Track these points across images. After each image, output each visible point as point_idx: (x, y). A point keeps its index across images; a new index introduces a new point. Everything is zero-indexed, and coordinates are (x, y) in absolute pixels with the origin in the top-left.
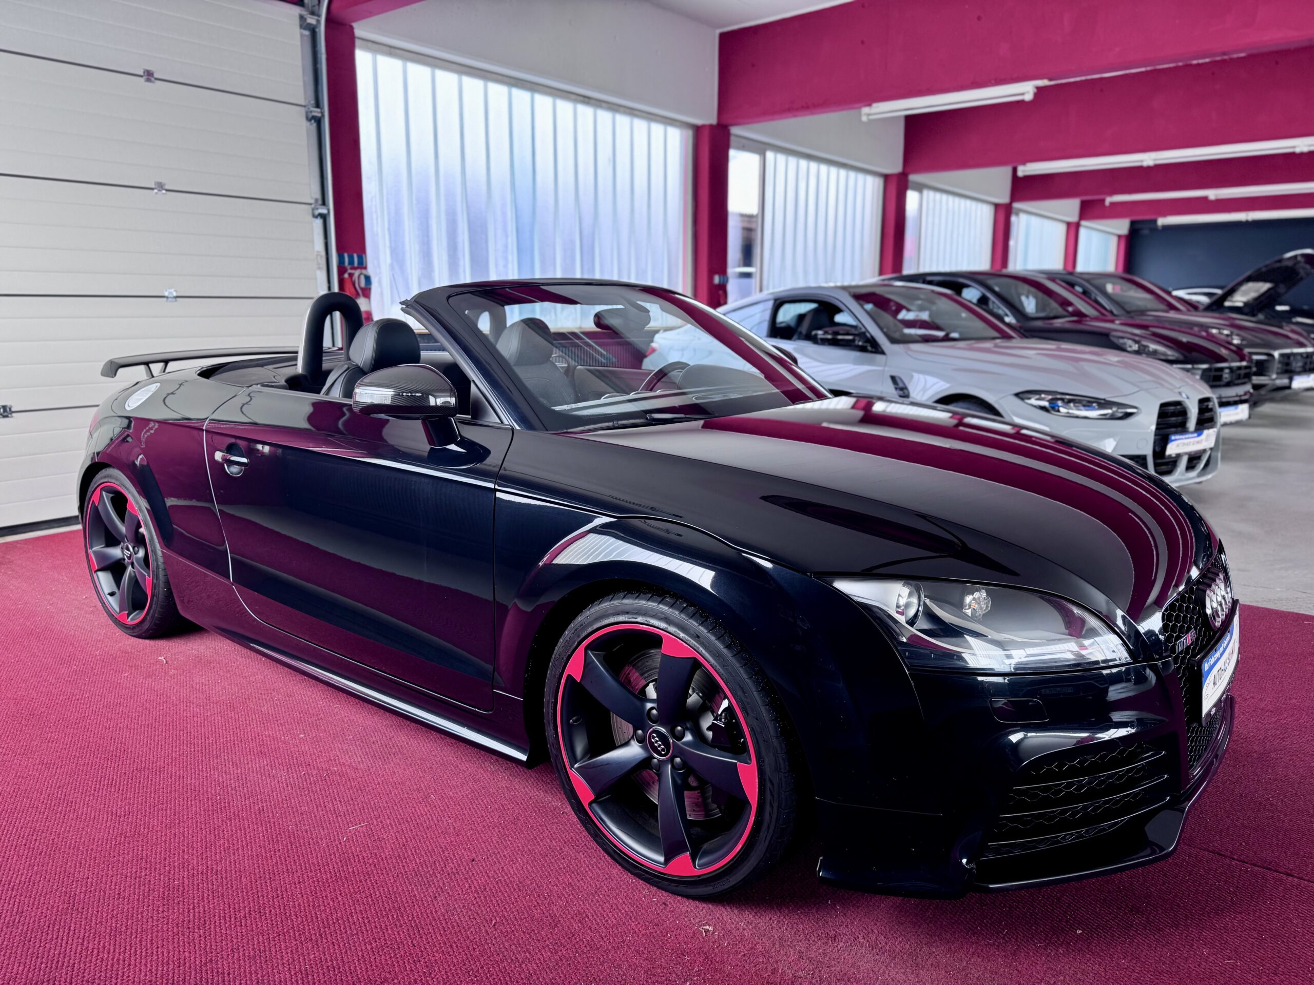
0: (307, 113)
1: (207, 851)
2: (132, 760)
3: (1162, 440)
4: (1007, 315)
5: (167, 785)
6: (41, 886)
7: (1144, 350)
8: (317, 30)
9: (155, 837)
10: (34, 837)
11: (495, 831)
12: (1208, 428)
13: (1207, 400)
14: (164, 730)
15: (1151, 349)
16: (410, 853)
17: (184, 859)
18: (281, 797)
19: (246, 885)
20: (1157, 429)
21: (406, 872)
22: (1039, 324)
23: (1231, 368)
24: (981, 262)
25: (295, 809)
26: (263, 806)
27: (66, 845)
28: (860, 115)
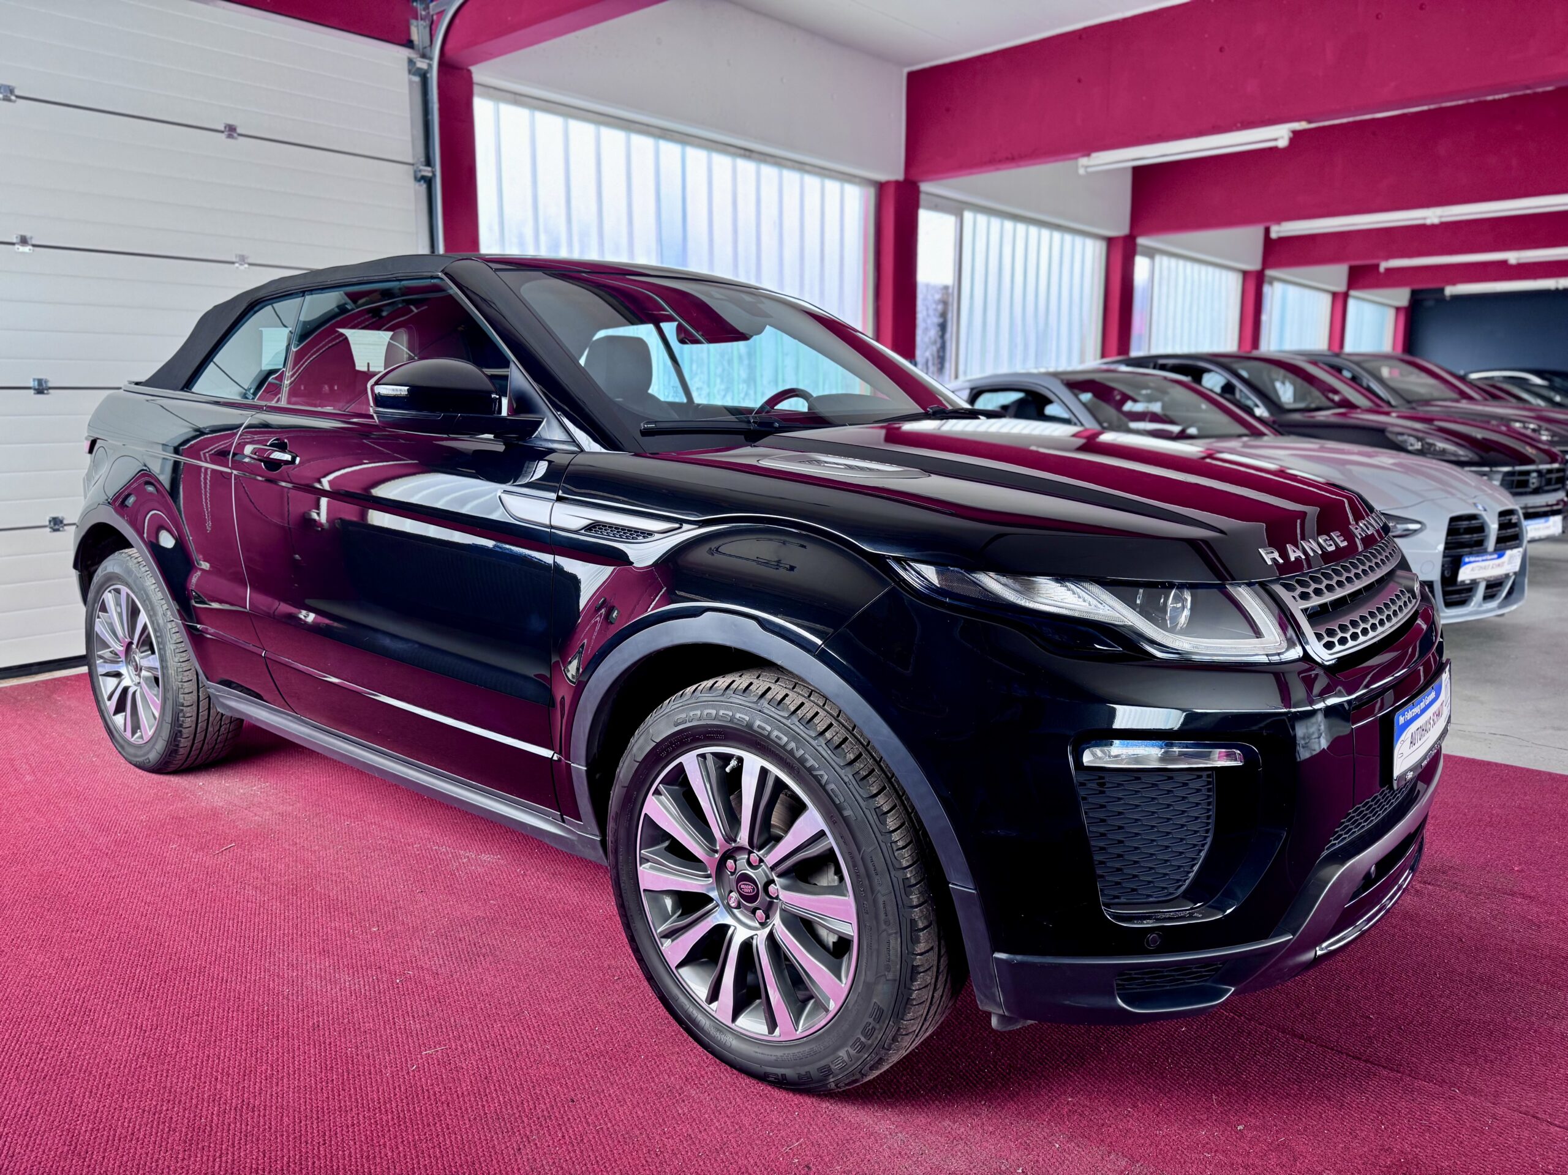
0: (415, 172)
1: (244, 1080)
2: (168, 956)
3: (1452, 563)
4: (1257, 406)
5: (206, 991)
6: (40, 1121)
7: (1429, 449)
8: (428, 75)
9: (184, 1059)
10: (40, 1056)
11: (600, 1061)
12: (1512, 548)
13: (1511, 512)
14: (211, 919)
15: (1437, 448)
16: (492, 1088)
17: (215, 1089)
18: (342, 1008)
19: (288, 1126)
20: (1446, 548)
21: (486, 1114)
22: (1297, 417)
23: (1539, 472)
24: (1227, 342)
25: (357, 1026)
26: (318, 1021)
27: (76, 1066)
28: (1077, 168)
